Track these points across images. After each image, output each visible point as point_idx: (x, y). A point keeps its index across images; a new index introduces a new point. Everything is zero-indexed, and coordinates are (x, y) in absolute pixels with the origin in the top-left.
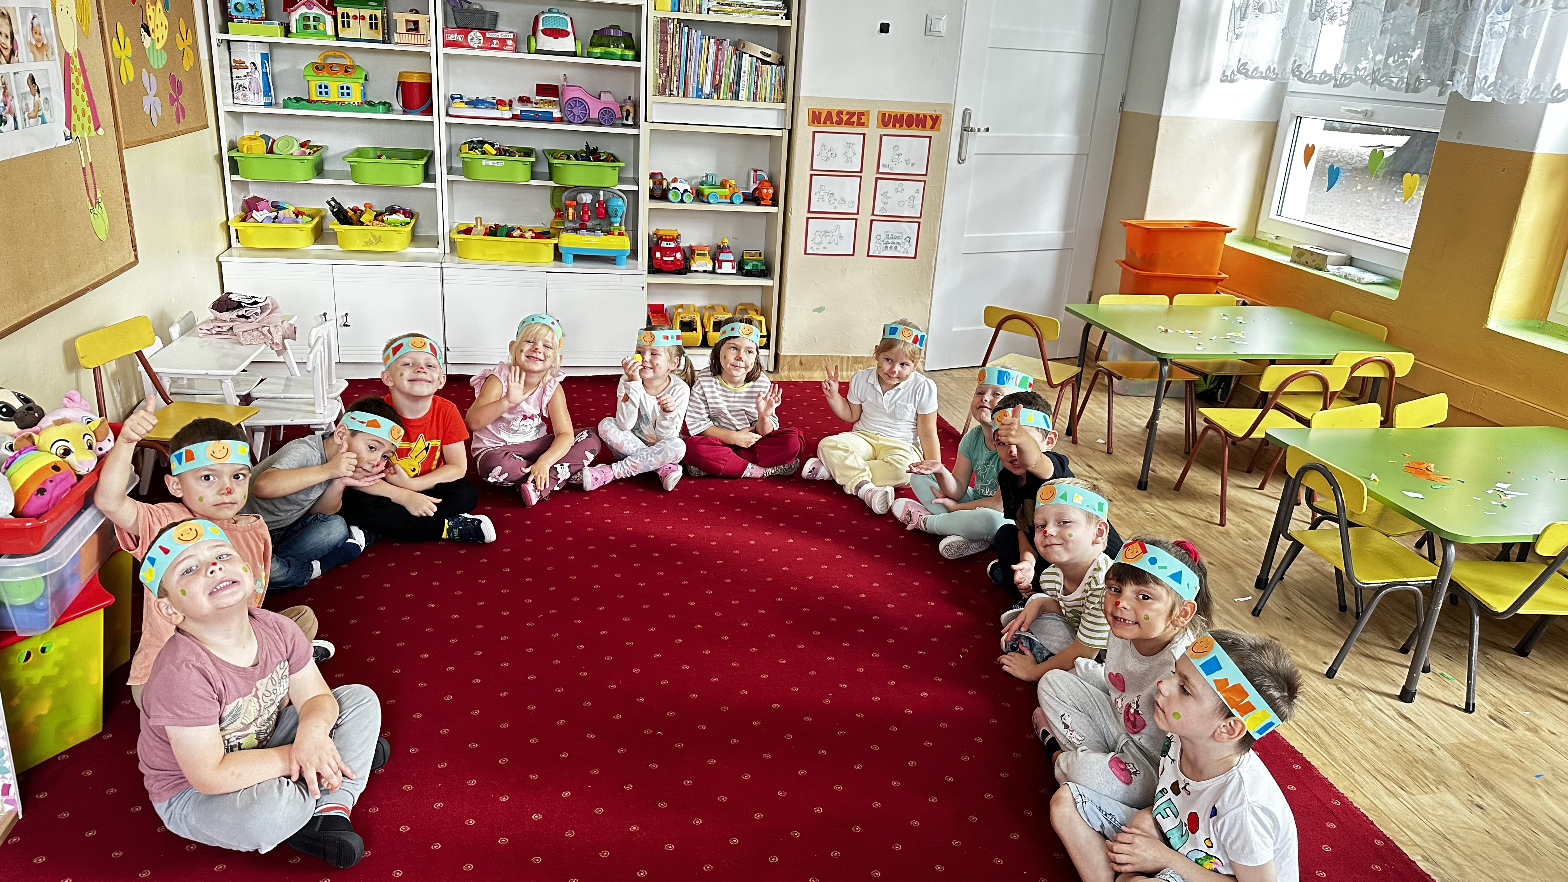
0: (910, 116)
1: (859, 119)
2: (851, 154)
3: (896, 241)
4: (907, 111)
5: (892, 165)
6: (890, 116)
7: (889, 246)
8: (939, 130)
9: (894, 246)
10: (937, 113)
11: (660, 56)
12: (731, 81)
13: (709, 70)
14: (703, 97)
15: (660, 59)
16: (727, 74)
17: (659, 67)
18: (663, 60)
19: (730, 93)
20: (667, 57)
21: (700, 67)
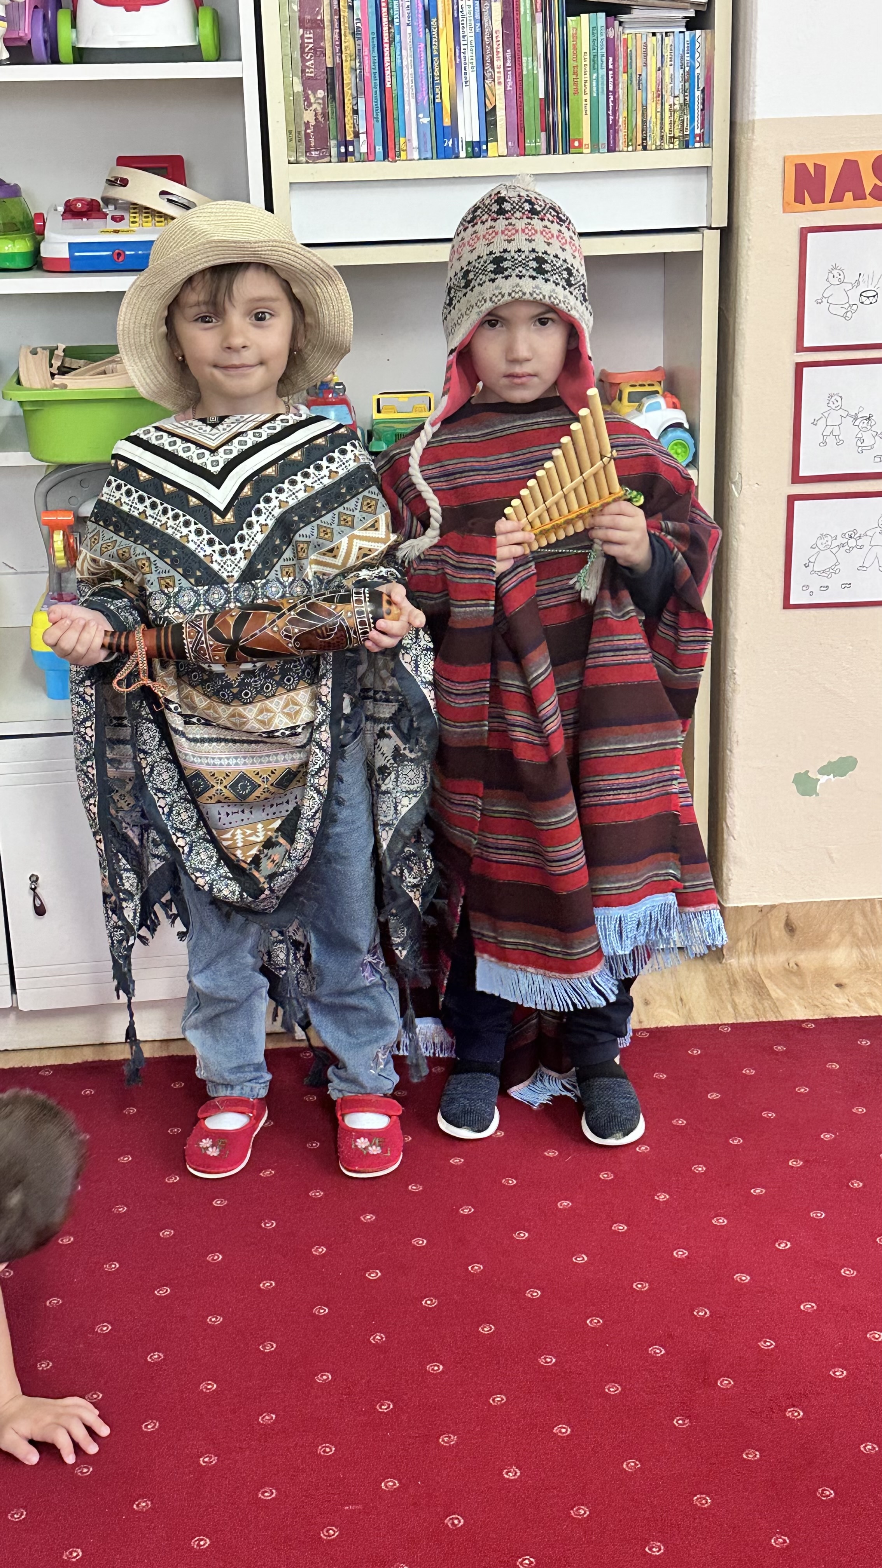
11: (302, 37)
12: (542, 95)
13: (469, 66)
14: (463, 154)
15: (302, 47)
16: (525, 72)
17: (303, 71)
18: (315, 49)
19: (543, 134)
20: (322, 38)
21: (436, 59)
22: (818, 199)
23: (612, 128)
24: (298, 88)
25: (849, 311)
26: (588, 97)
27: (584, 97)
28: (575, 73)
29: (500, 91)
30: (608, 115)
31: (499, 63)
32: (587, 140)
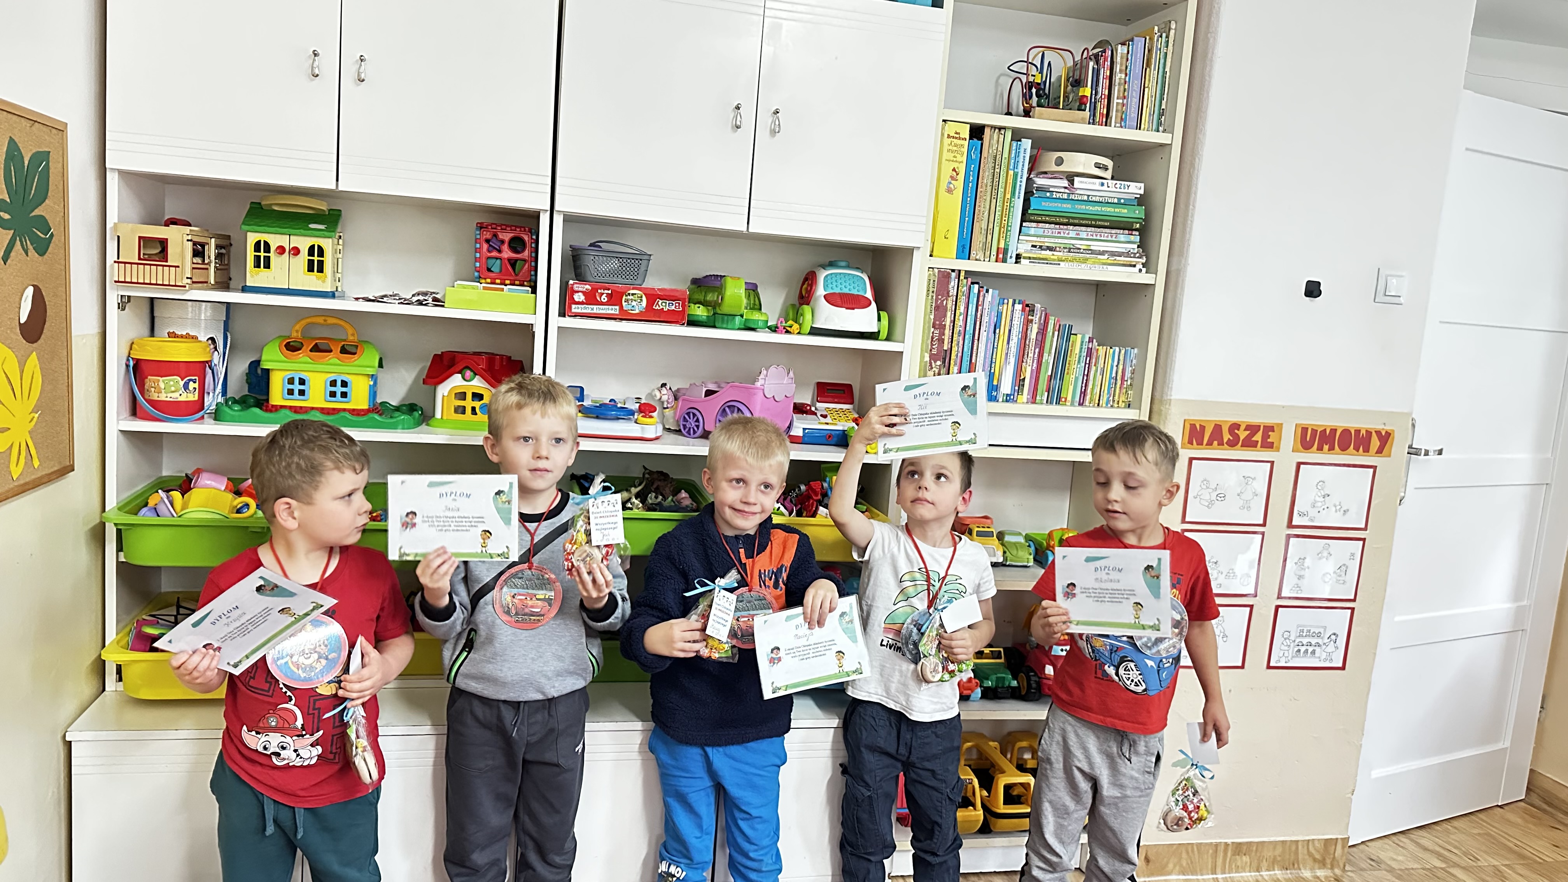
0: (1346, 432)
1: (1265, 436)
2: (1248, 495)
3: (1314, 641)
4: (1341, 423)
5: (1313, 513)
6: (1314, 432)
7: (1303, 649)
8: (1389, 456)
9: (1310, 649)
10: (1388, 428)
11: (933, 333)
12: (1050, 373)
13: (1012, 355)
14: (1001, 400)
15: (932, 338)
16: (1044, 361)
17: (931, 350)
18: (938, 340)
19: (1046, 394)
20: (944, 334)
21: (995, 350)
22: (1200, 443)
23: (1084, 393)
24: (927, 359)
25: (1211, 503)
26: (1074, 377)
27: (1072, 376)
28: (1069, 364)
29: (1029, 369)
30: (1082, 387)
31: (1031, 355)
32: (1069, 398)
